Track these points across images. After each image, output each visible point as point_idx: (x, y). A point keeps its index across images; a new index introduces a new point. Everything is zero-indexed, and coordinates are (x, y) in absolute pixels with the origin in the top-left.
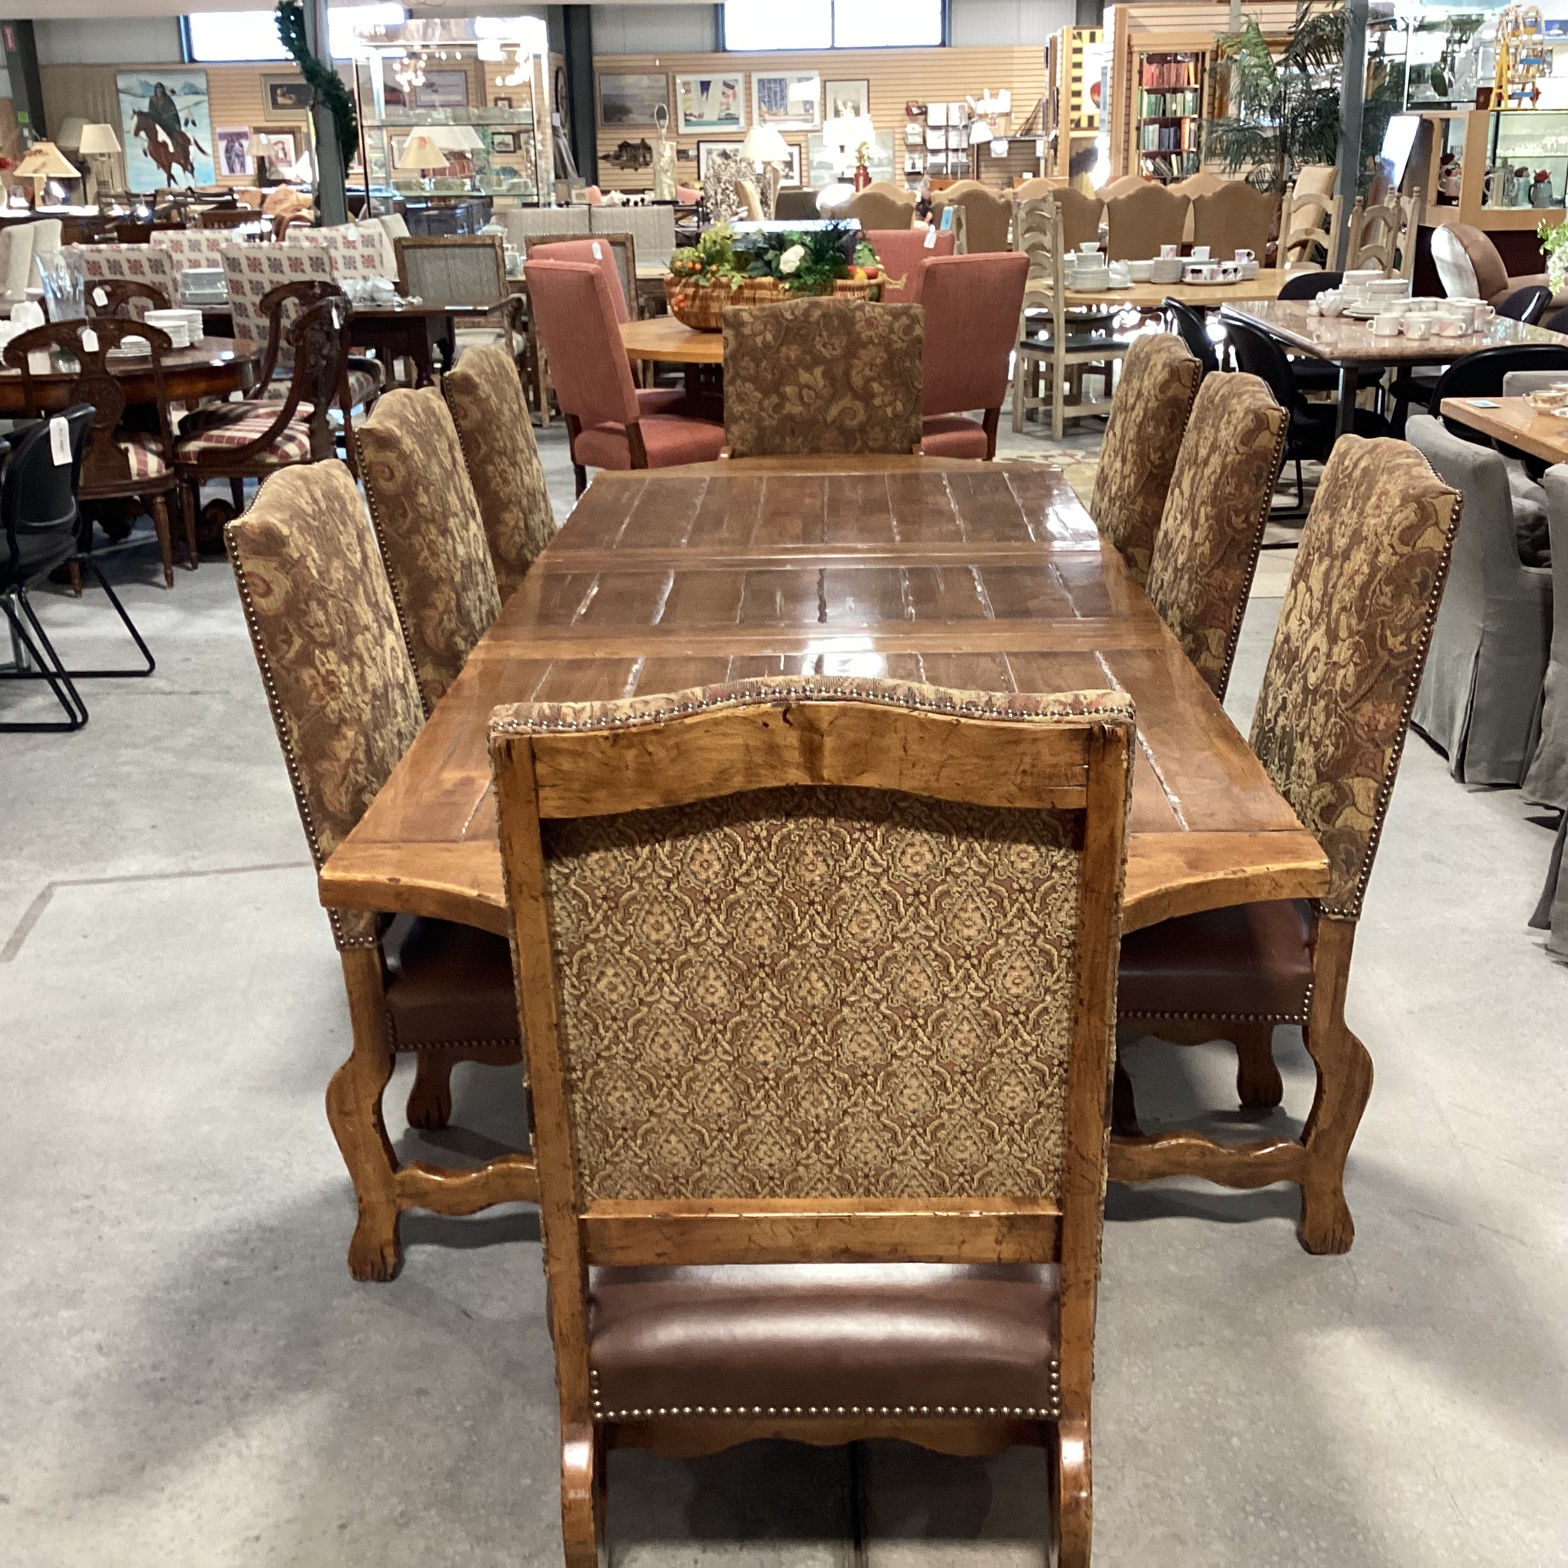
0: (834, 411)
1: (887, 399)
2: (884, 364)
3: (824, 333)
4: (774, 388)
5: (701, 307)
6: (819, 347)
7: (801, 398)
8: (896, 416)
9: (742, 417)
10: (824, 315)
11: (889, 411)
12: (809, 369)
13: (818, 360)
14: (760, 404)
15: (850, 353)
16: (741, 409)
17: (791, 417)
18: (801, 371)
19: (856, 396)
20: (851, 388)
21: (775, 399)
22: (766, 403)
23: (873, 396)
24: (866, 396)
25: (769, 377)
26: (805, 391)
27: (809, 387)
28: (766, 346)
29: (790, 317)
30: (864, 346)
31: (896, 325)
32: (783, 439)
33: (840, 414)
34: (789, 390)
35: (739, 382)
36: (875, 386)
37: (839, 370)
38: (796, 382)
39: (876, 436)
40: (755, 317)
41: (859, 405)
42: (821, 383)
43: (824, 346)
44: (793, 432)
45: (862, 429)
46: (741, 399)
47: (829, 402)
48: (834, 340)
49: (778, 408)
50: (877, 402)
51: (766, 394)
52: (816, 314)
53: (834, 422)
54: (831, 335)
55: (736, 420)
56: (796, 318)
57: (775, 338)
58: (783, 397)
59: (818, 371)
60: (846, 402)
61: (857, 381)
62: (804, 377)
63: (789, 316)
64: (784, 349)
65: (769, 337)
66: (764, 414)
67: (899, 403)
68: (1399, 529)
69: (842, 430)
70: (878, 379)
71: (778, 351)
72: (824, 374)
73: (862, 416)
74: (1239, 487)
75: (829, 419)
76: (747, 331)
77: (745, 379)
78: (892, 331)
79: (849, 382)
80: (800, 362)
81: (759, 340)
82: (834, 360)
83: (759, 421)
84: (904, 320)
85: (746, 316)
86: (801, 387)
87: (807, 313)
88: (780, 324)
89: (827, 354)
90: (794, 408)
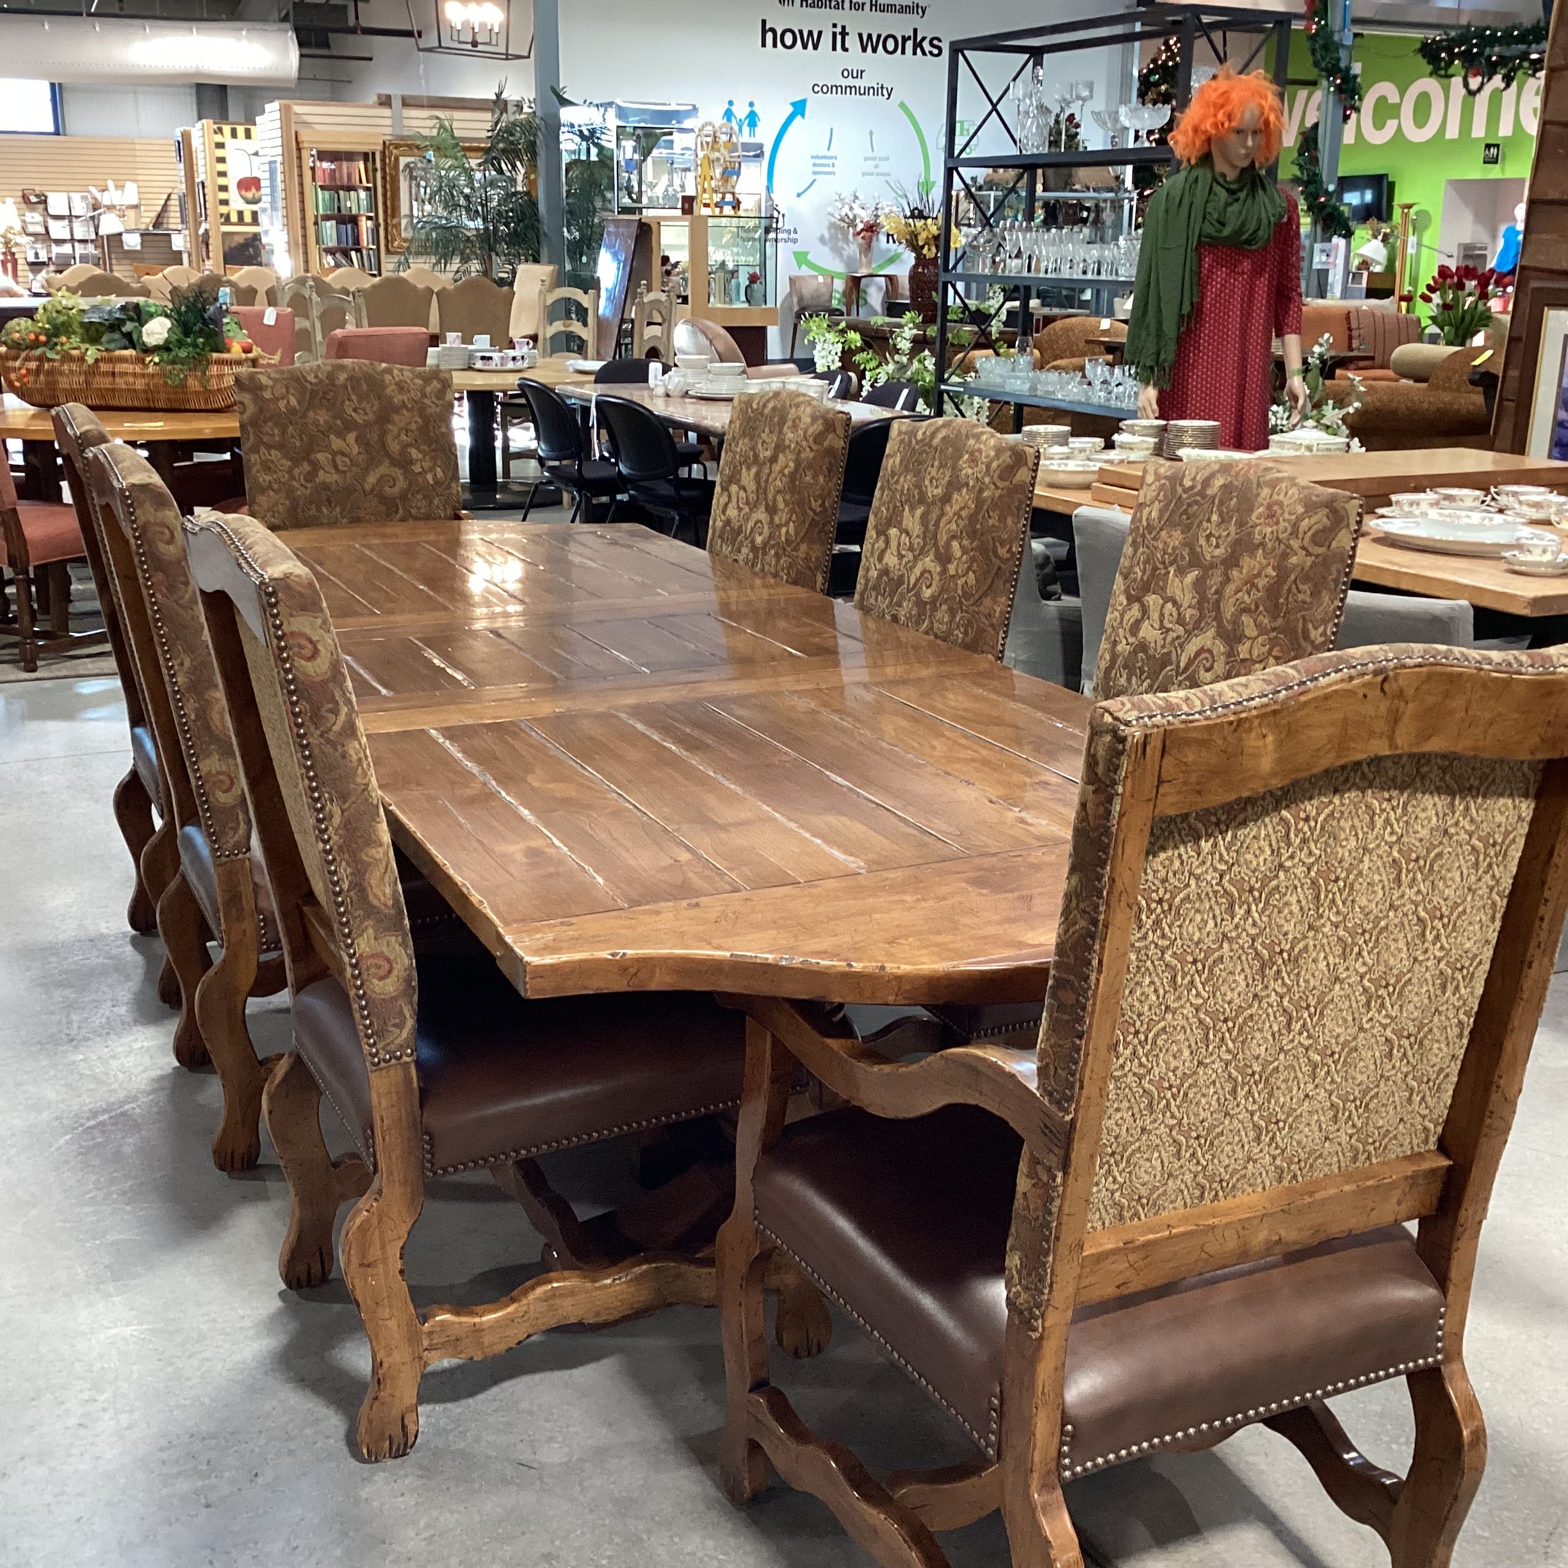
0: (372, 479)
1: (427, 465)
2: (420, 429)
3: (354, 397)
4: (305, 454)
5: (48, 383)
6: (349, 411)
7: (336, 467)
8: (437, 482)
9: (270, 487)
10: (350, 378)
11: (429, 477)
12: (341, 435)
13: (349, 425)
14: (290, 472)
15: (384, 417)
16: (268, 478)
17: (325, 486)
18: (332, 437)
19: (394, 463)
20: (387, 454)
21: (306, 467)
22: (296, 472)
23: (411, 462)
24: (404, 463)
25: (298, 444)
26: (339, 459)
27: (343, 454)
28: (292, 411)
29: (314, 381)
30: (397, 410)
31: (428, 390)
32: (319, 510)
33: (378, 481)
34: (322, 457)
35: (263, 450)
36: (414, 453)
37: (373, 437)
38: (328, 448)
39: (419, 503)
40: (275, 380)
41: (398, 473)
42: (356, 449)
43: (355, 410)
44: (329, 501)
45: (404, 496)
46: (267, 467)
47: (366, 471)
48: (364, 404)
49: (310, 476)
50: (417, 468)
51: (296, 462)
52: (342, 377)
53: (372, 490)
54: (359, 402)
55: (263, 490)
56: (321, 381)
57: (299, 402)
58: (316, 466)
59: (351, 437)
60: (384, 469)
61: (394, 447)
62: (336, 443)
63: (311, 378)
64: (311, 414)
65: (293, 401)
66: (295, 484)
67: (439, 470)
68: (1309, 534)
69: (383, 499)
70: (415, 444)
71: (304, 416)
72: (357, 440)
73: (402, 483)
74: (1002, 519)
75: (368, 487)
76: (267, 395)
77: (269, 447)
78: (424, 395)
79: (384, 446)
80: (330, 429)
81: (282, 404)
82: (367, 424)
83: (290, 492)
84: (436, 384)
85: (264, 380)
86: (335, 454)
87: (331, 376)
88: (303, 387)
89: (359, 418)
90: (326, 476)
